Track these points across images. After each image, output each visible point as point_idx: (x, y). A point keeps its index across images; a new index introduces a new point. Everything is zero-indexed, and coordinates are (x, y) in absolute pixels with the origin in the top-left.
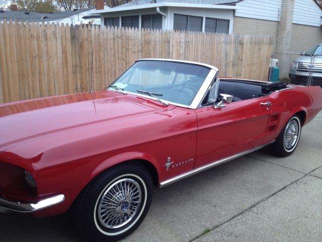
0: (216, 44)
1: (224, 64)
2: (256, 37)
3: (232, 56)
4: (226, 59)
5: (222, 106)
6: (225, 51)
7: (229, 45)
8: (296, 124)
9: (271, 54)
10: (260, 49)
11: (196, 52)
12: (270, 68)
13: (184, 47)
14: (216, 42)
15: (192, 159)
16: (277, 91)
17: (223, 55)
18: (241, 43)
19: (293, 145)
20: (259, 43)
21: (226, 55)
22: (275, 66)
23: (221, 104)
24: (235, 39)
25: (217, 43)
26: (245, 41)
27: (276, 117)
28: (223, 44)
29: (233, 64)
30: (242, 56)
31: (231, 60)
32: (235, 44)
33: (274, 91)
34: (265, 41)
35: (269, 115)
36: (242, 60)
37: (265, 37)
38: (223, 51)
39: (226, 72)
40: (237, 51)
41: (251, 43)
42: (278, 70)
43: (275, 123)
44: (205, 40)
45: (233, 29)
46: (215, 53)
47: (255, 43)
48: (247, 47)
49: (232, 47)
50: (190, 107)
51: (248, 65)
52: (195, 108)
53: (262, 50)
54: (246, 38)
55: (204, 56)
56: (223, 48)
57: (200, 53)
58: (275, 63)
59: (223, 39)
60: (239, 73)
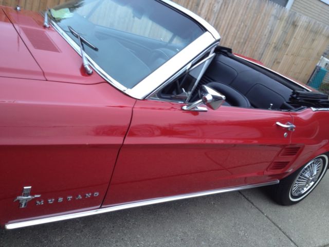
0: (263, 14)
1: (264, 42)
2: (315, 23)
3: (277, 36)
4: (269, 37)
5: (200, 108)
6: (272, 27)
7: (278, 21)
8: (322, 165)
9: (324, 50)
10: (313, 40)
11: (234, 15)
12: (317, 66)
13: (220, 4)
14: (264, 11)
15: (97, 194)
16: (314, 109)
17: (266, 32)
18: (294, 25)
19: (303, 192)
20: (316, 33)
21: (271, 32)
22: (322, 66)
23: (200, 105)
24: (289, 17)
25: (265, 15)
26: (300, 23)
27: (294, 151)
28: (272, 18)
29: (275, 47)
30: (290, 41)
31: (275, 41)
32: (287, 23)
33: (309, 106)
34: (323, 33)
35: (284, 146)
36: (287, 45)
37: (326, 28)
38: (268, 26)
39: (262, 54)
40: (285, 32)
41: (306, 28)
42: (324, 73)
43: (289, 158)
44: (251, 5)
45: (292, 6)
46: (258, 24)
47: (311, 31)
48: (299, 31)
49: (282, 25)
50: (129, 92)
51: (292, 55)
52: (140, 97)
53: (316, 42)
54: (303, 20)
55: (243, 24)
56: (270, 23)
57: (238, 18)
58: (325, 63)
59: (274, 12)
60: (278, 60)
